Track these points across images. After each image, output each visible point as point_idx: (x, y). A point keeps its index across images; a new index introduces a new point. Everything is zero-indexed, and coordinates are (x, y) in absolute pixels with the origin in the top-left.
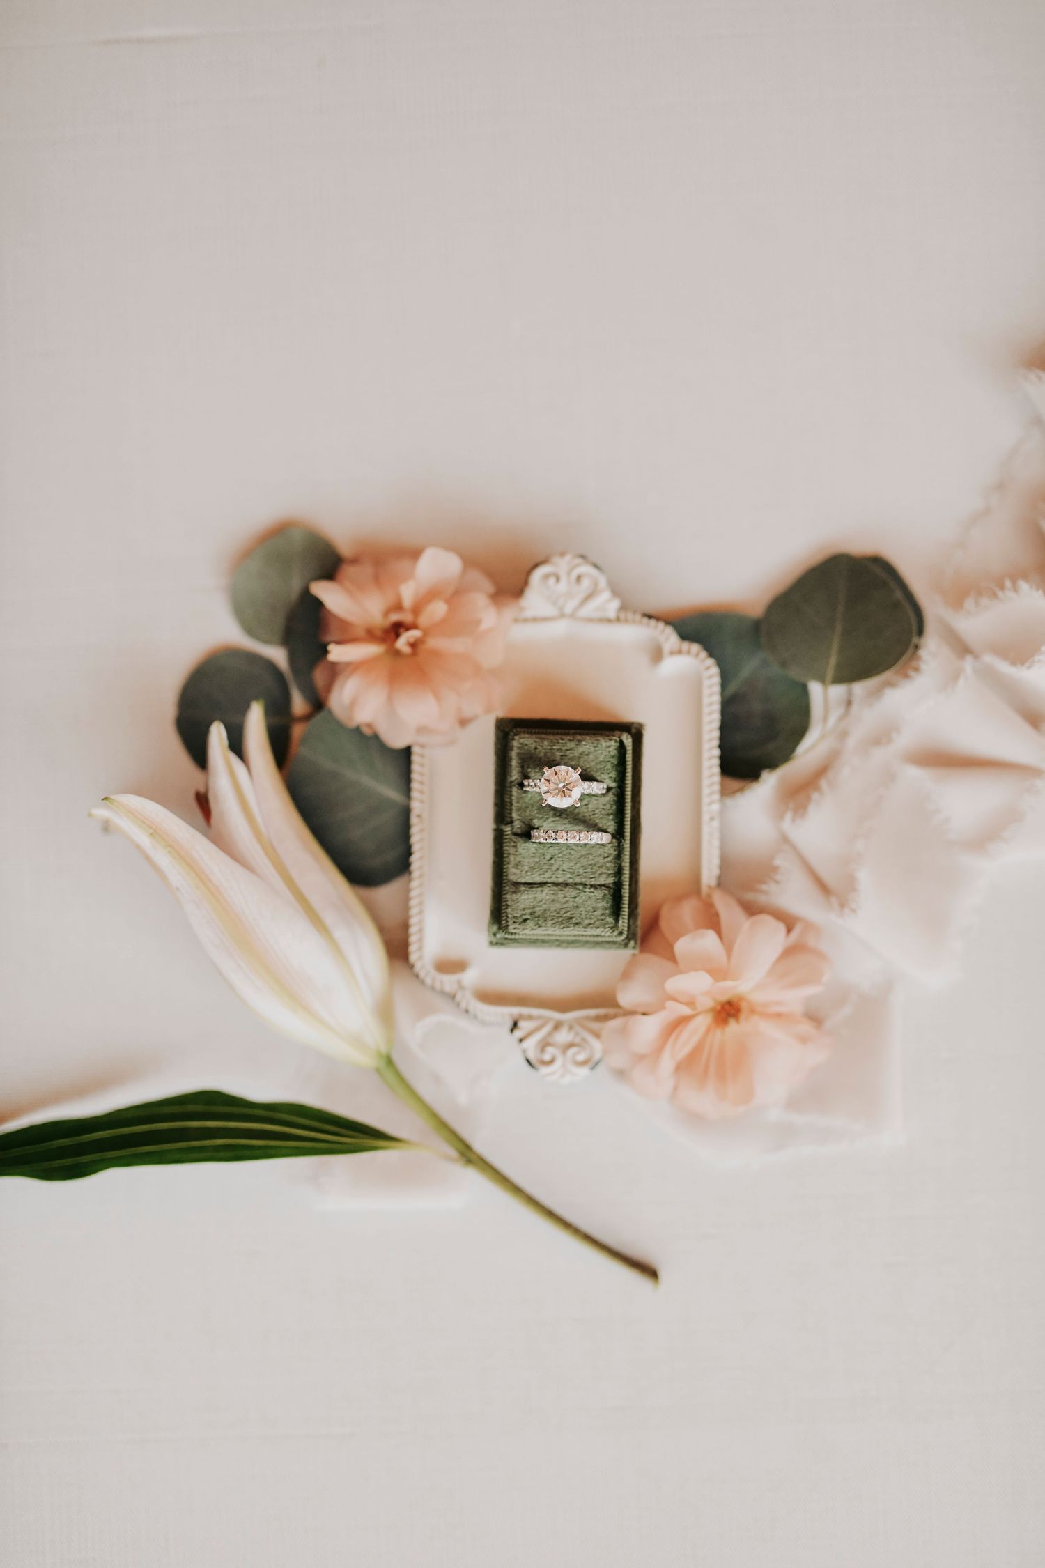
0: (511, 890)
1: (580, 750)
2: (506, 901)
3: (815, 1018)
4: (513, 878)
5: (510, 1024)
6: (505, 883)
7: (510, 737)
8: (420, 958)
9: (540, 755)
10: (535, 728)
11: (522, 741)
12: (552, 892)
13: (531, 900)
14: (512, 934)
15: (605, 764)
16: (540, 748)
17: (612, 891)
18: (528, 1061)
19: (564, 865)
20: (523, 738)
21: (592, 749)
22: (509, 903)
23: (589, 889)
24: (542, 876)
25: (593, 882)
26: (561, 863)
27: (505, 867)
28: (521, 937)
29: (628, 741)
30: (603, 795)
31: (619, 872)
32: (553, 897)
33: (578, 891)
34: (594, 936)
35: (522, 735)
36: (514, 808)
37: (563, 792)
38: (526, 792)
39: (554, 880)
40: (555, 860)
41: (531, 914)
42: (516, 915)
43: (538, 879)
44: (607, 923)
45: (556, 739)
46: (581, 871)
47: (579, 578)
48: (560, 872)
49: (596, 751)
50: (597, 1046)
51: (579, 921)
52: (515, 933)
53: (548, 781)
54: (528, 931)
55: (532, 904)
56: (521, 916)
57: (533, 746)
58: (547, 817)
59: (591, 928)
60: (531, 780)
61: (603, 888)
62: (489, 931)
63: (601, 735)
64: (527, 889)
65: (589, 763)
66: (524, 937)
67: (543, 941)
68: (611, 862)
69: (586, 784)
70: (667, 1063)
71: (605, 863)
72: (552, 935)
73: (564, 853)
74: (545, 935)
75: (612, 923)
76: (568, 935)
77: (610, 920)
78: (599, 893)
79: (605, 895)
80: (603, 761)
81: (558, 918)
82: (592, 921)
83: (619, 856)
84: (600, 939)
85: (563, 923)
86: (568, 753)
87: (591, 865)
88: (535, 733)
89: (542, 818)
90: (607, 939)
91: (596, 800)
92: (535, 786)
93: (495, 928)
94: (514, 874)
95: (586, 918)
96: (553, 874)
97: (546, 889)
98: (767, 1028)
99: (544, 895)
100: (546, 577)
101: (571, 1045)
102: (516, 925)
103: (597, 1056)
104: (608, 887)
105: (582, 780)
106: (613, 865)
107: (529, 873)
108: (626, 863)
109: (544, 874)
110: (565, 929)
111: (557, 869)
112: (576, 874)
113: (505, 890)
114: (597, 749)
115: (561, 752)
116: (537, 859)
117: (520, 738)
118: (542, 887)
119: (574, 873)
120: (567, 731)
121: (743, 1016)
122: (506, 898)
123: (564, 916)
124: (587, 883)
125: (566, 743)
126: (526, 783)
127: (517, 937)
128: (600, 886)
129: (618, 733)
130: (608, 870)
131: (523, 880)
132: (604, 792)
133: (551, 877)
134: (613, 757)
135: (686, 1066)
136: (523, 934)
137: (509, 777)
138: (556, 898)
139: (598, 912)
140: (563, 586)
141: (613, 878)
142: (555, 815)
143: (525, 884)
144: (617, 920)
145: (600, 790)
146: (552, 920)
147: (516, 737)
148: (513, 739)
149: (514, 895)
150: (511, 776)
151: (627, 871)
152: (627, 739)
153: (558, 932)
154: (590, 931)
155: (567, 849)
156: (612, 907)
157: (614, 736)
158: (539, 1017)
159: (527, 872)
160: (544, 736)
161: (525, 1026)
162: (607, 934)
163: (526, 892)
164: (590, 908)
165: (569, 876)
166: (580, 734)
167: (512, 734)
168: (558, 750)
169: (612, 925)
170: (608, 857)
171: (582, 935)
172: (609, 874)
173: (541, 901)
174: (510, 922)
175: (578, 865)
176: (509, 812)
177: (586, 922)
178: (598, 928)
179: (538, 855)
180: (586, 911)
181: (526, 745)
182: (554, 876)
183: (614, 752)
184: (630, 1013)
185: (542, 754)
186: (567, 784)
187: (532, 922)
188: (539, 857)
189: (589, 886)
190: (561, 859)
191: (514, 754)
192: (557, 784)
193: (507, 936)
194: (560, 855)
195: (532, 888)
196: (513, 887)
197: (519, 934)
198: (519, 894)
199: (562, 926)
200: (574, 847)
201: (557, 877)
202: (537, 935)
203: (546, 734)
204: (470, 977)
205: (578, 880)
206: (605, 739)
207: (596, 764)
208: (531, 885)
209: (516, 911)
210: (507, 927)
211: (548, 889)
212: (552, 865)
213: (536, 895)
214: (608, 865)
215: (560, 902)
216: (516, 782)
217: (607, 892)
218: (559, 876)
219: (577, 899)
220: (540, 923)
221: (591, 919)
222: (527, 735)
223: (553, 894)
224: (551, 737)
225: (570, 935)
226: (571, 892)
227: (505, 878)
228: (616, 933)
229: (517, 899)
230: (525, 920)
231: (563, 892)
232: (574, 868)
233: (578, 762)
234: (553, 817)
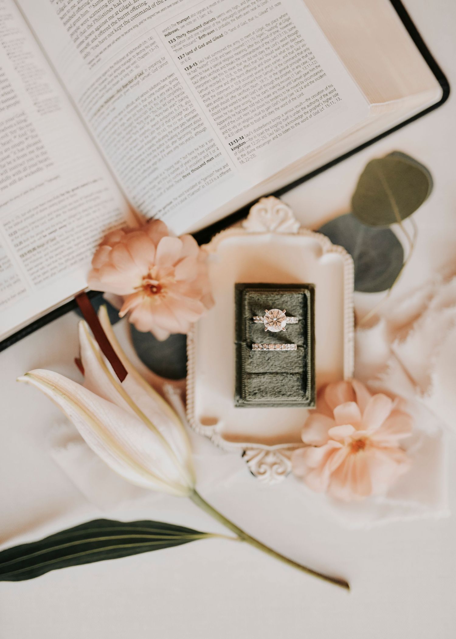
0: (247, 377)
1: (283, 300)
2: (245, 383)
3: (403, 448)
4: (248, 371)
5: (241, 452)
6: (244, 373)
7: (244, 294)
8: (193, 417)
9: (261, 303)
10: (257, 288)
11: (251, 295)
12: (269, 378)
13: (258, 383)
14: (248, 401)
15: (296, 307)
16: (260, 299)
17: (302, 376)
18: (252, 473)
19: (276, 363)
20: (251, 294)
21: (289, 299)
22: (246, 384)
23: (290, 375)
24: (264, 369)
25: (292, 371)
26: (274, 361)
27: (243, 364)
28: (253, 402)
29: (308, 294)
30: (296, 324)
31: (305, 366)
32: (270, 380)
33: (284, 377)
34: (293, 401)
35: (251, 292)
36: (247, 332)
37: (276, 323)
38: (255, 323)
39: (270, 371)
40: (271, 360)
41: (259, 390)
42: (250, 391)
43: (261, 371)
44: (300, 394)
45: (269, 294)
46: (285, 366)
47: (278, 211)
48: (273, 366)
49: (291, 300)
50: (289, 464)
51: (284, 393)
52: (250, 401)
53: (268, 317)
54: (258, 399)
55: (258, 384)
56: (253, 391)
57: (257, 298)
58: (265, 336)
59: (292, 396)
60: (257, 317)
61: (297, 374)
62: (235, 399)
63: (294, 291)
64: (256, 376)
65: (287, 306)
66: (255, 402)
67: (264, 404)
68: (300, 360)
69: (288, 318)
70: (327, 472)
71: (298, 361)
72: (270, 401)
73: (276, 356)
74: (266, 401)
75: (303, 393)
76: (278, 401)
77: (301, 392)
78: (295, 378)
79: (298, 378)
80: (295, 306)
81: (273, 391)
82: (292, 393)
83: (305, 357)
84: (296, 402)
85: (276, 395)
86: (276, 301)
87: (290, 362)
88: (258, 291)
89: (263, 337)
90: (300, 402)
91: (292, 327)
92: (260, 320)
93: (238, 398)
94: (249, 368)
95: (289, 391)
96: (270, 368)
97: (266, 376)
98: (380, 455)
99: (265, 379)
100: (260, 210)
101: (275, 464)
102: (251, 397)
103: (289, 469)
104: (300, 374)
105: (286, 316)
106: (302, 362)
107: (257, 368)
108: (309, 360)
109: (265, 368)
110: (277, 398)
111: (272, 365)
112: (282, 367)
113: (243, 377)
114: (292, 299)
115: (272, 301)
116: (261, 360)
117: (250, 294)
118: (264, 375)
119: (281, 367)
120: (275, 289)
121: (367, 448)
122: (244, 381)
123: (276, 390)
124: (289, 372)
125: (275, 296)
126: (254, 318)
127: (251, 402)
128: (296, 373)
129: (302, 290)
130: (300, 364)
131: (254, 372)
132: (297, 322)
133: (269, 370)
134: (300, 303)
135: (337, 474)
136: (254, 401)
137: (244, 315)
138: (272, 381)
139: (295, 388)
140: (269, 216)
141: (302, 369)
142: (270, 335)
143: (255, 374)
144: (305, 392)
145: (295, 321)
146: (270, 393)
147: (247, 294)
148: (246, 295)
149: (249, 380)
150: (245, 315)
151: (309, 365)
152: (308, 293)
153: (273, 399)
154: (291, 398)
155: (277, 354)
156: (302, 385)
157: (301, 291)
158: (257, 449)
159: (255, 367)
160: (262, 293)
161: (250, 454)
162: (300, 399)
163: (255, 378)
164: (290, 386)
165: (279, 368)
166: (282, 291)
167: (245, 292)
168: (270, 300)
169: (302, 395)
170: (299, 357)
171: (286, 401)
172: (300, 367)
173: (264, 383)
174: (247, 395)
175: (283, 362)
176: (244, 334)
177: (289, 393)
178: (295, 396)
179: (261, 357)
180: (288, 387)
181: (253, 298)
182: (270, 369)
183: (300, 300)
184: (309, 445)
185: (262, 303)
186: (278, 319)
187: (259, 394)
188: (262, 359)
189: (289, 374)
190: (274, 359)
191: (246, 302)
192: (273, 319)
193: (245, 402)
194: (273, 357)
195: (258, 376)
196: (248, 375)
197: (252, 401)
198: (252, 379)
199: (276, 396)
200: (281, 353)
201: (272, 370)
202: (262, 401)
203: (264, 291)
204: (220, 427)
205: (283, 371)
206: (296, 293)
207: (292, 307)
208: (258, 374)
209: (250, 389)
210: (245, 397)
211: (268, 376)
212: (269, 363)
213: (261, 380)
214: (300, 362)
215: (274, 383)
216: (248, 318)
217: (299, 377)
218: (273, 369)
219: (283, 381)
220: (263, 395)
221: (291, 391)
222: (253, 292)
223: (270, 379)
224: (266, 293)
225: (280, 401)
226: (280, 378)
227: (243, 370)
228: (305, 399)
229: (251, 382)
230: (255, 394)
231: (275, 377)
232: (281, 364)
233: (282, 306)
234: (269, 337)
